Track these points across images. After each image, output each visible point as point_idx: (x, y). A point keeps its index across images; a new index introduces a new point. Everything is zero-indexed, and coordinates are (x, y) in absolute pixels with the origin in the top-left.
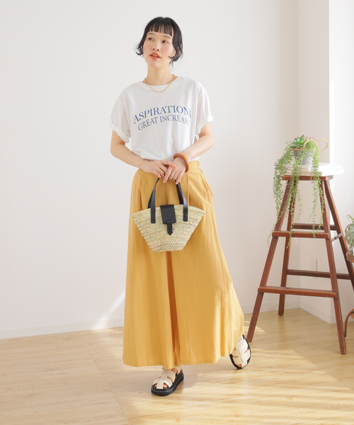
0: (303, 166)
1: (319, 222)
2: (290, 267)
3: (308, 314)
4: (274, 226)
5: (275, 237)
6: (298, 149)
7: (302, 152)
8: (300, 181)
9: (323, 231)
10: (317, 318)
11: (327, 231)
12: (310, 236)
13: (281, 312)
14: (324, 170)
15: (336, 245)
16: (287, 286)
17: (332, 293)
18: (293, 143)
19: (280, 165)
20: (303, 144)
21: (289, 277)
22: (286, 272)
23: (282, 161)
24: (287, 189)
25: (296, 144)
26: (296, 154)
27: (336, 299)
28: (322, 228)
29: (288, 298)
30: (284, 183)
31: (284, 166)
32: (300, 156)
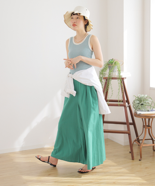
0: (114, 73)
1: (121, 99)
2: (105, 120)
3: (112, 141)
6: (110, 65)
7: (113, 66)
8: (112, 80)
9: (123, 103)
10: (117, 143)
11: (125, 103)
12: (117, 105)
14: (123, 75)
15: (128, 109)
17: (127, 132)
18: (108, 62)
19: (102, 72)
20: (113, 62)
23: (103, 70)
24: (106, 83)
25: (110, 62)
26: (110, 67)
27: (129, 134)
28: (122, 102)
30: (104, 81)
31: (104, 73)
32: (112, 68)
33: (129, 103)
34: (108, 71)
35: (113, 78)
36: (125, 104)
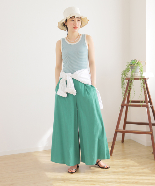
0: (136, 73)
1: (144, 99)
2: (127, 120)
3: (135, 142)
4: (122, 102)
5: (122, 106)
6: (132, 65)
7: (135, 67)
8: (134, 80)
9: (145, 104)
12: (139, 106)
13: (123, 141)
14: (145, 75)
15: (150, 109)
16: (126, 129)
17: (150, 132)
18: (130, 62)
19: (124, 73)
20: (135, 63)
21: (127, 125)
22: (126, 123)
23: (125, 71)
24: (128, 84)
25: (132, 63)
26: (132, 68)
27: (152, 135)
28: (145, 102)
29: (126, 134)
30: (126, 82)
31: (126, 73)
32: (134, 69)
33: (151, 104)
34: (130, 71)
35: (135, 79)
36: (148, 104)
